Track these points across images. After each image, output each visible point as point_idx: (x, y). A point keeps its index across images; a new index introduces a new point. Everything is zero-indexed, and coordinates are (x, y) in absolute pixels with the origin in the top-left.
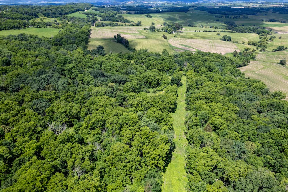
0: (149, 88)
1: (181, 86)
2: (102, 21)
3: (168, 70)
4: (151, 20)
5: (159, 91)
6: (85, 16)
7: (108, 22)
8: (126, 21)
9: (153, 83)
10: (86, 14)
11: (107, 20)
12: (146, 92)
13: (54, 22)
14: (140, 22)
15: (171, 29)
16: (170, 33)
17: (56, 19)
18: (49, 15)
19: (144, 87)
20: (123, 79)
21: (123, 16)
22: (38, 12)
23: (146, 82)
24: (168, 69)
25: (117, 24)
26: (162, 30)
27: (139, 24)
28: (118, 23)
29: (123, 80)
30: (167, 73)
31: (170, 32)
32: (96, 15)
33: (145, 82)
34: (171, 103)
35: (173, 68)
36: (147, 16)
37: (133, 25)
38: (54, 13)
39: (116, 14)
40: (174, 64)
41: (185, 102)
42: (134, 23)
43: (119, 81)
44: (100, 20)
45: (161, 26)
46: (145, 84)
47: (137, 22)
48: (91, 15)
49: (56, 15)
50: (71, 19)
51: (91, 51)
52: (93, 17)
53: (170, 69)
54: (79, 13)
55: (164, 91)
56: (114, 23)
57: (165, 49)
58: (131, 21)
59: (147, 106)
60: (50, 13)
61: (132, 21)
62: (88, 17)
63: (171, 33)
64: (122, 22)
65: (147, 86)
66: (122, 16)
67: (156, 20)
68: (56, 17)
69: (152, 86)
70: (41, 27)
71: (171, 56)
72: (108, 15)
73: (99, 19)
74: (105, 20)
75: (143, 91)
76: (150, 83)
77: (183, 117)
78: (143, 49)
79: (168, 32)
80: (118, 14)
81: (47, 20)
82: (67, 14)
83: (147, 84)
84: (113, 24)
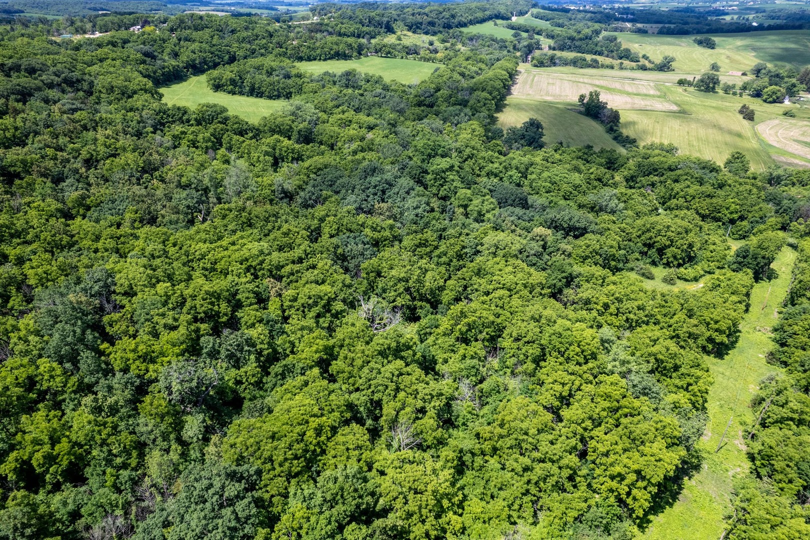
0: (654, 263)
1: (770, 278)
2: (554, 49)
3: (732, 222)
4: (711, 55)
5: (686, 280)
6: (508, 35)
7: (570, 55)
8: (626, 55)
9: (669, 252)
10: (512, 28)
11: (569, 49)
12: (643, 275)
13: (427, 45)
14: (673, 60)
15: (778, 88)
16: (770, 102)
17: (434, 38)
18: (418, 28)
19: (638, 259)
20: (578, 221)
21: (618, 41)
22: (395, 20)
23: (650, 246)
24: (735, 216)
25: (596, 61)
26: (744, 88)
27: (665, 67)
28: (600, 59)
29: (577, 225)
30: (726, 229)
31: (771, 99)
32: (539, 33)
33: (645, 245)
34: (717, 326)
35: (754, 215)
36: (700, 43)
37: (644, 68)
38: (432, 24)
39: (597, 33)
40: (761, 205)
41: (773, 336)
42: (650, 61)
43: (565, 226)
44: (550, 48)
45: (744, 77)
46: (646, 249)
47: (658, 59)
48: (527, 31)
49: (436, 29)
50: (471, 39)
51: (505, 132)
52: (531, 38)
53: (742, 218)
54: (496, 24)
55: (702, 285)
56: (589, 57)
57: (737, 153)
58: (641, 55)
59: (636, 318)
60: (421, 24)
61: (644, 57)
62: (515, 36)
63: (774, 102)
64: (613, 57)
65: (650, 257)
66: (615, 39)
67: (728, 57)
68: (434, 34)
69: (665, 261)
70: (395, 57)
71: (755, 178)
72: (575, 34)
73: (545, 43)
74: (562, 48)
75: (632, 269)
76: (661, 251)
77: (750, 379)
78: (662, 145)
79: (765, 97)
80: (604, 34)
81: (411, 39)
82: (464, 25)
83: (649, 253)
84: (585, 60)
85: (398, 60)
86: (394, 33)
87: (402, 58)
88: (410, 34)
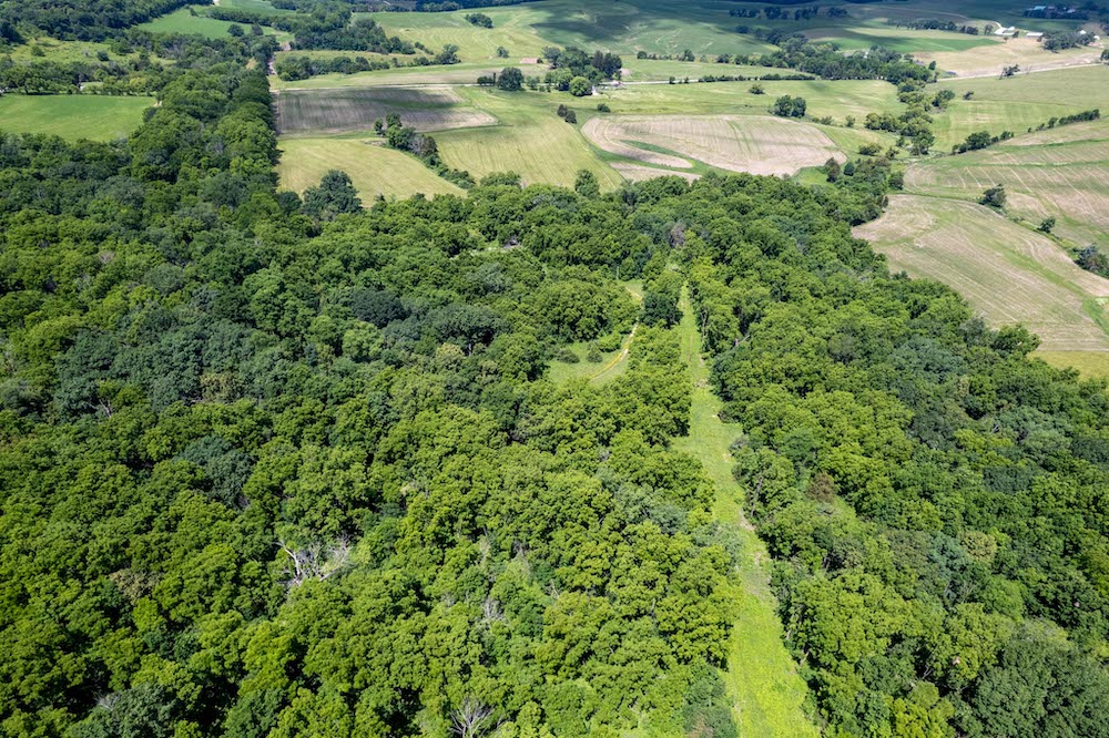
2: (299, 48)
3: (618, 261)
8: (396, 46)
11: (320, 45)
21: (378, 25)
25: (363, 60)
26: (549, 81)
27: (448, 58)
28: (366, 55)
31: (579, 92)
33: (553, 322)
35: (635, 250)
36: (474, 21)
39: (347, 16)
40: (639, 237)
42: (427, 51)
44: (292, 45)
45: (540, 65)
46: (556, 327)
48: (246, 21)
50: (169, 45)
51: (302, 197)
52: (258, 33)
54: (194, 14)
55: (627, 351)
56: (352, 55)
57: (584, 171)
62: (236, 32)
63: (583, 95)
73: (285, 39)
74: (309, 46)
76: (573, 325)
78: (501, 174)
80: (355, 17)
82: (143, 19)
84: (349, 61)
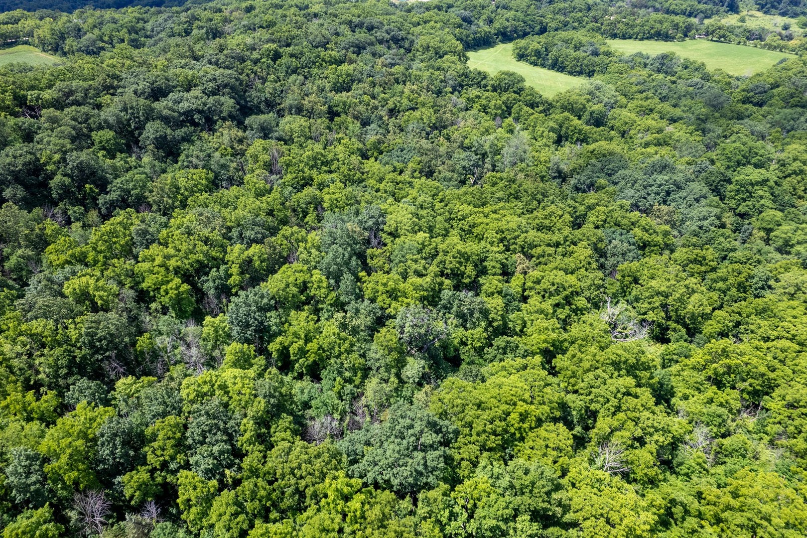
38: (794, 3)
60: (779, 2)
70: (730, 42)
81: (759, 21)
85: (732, 46)
86: (737, 12)
87: (739, 43)
88: (759, 14)
